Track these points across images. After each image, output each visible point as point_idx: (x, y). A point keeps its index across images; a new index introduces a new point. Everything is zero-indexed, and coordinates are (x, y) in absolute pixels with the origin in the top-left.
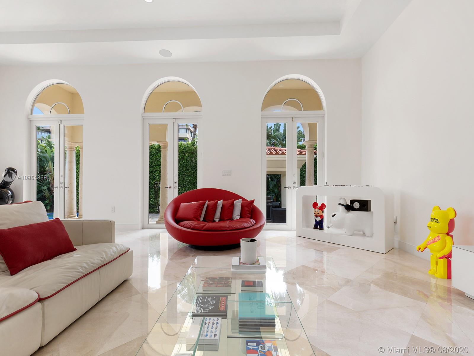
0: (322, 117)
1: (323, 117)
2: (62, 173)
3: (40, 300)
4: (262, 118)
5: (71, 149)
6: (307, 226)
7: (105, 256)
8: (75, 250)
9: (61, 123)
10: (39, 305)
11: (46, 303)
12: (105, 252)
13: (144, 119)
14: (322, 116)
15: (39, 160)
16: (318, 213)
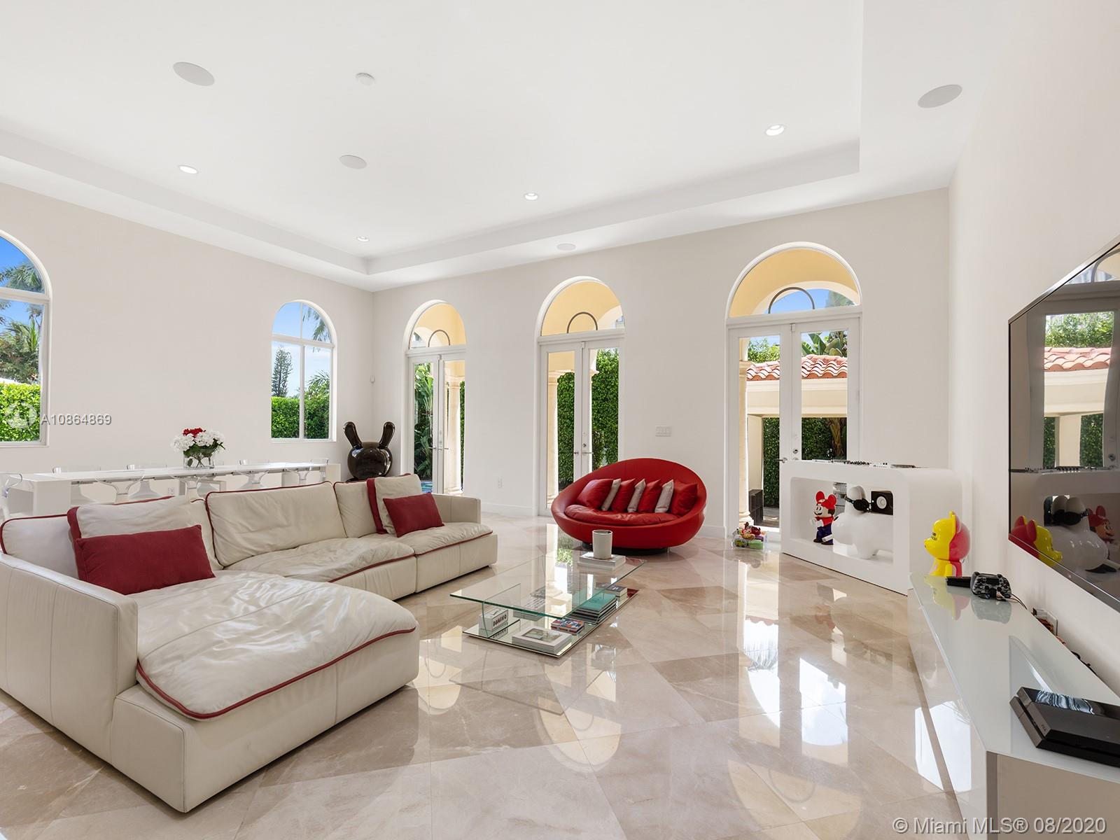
0: (855, 318)
1: (859, 318)
2: (441, 429)
3: (415, 555)
4: (729, 329)
5: (455, 386)
6: (804, 537)
7: (465, 534)
8: (443, 525)
9: (441, 358)
10: (414, 559)
11: (420, 559)
12: (466, 530)
13: (541, 346)
14: (858, 316)
15: (417, 394)
16: (820, 512)
